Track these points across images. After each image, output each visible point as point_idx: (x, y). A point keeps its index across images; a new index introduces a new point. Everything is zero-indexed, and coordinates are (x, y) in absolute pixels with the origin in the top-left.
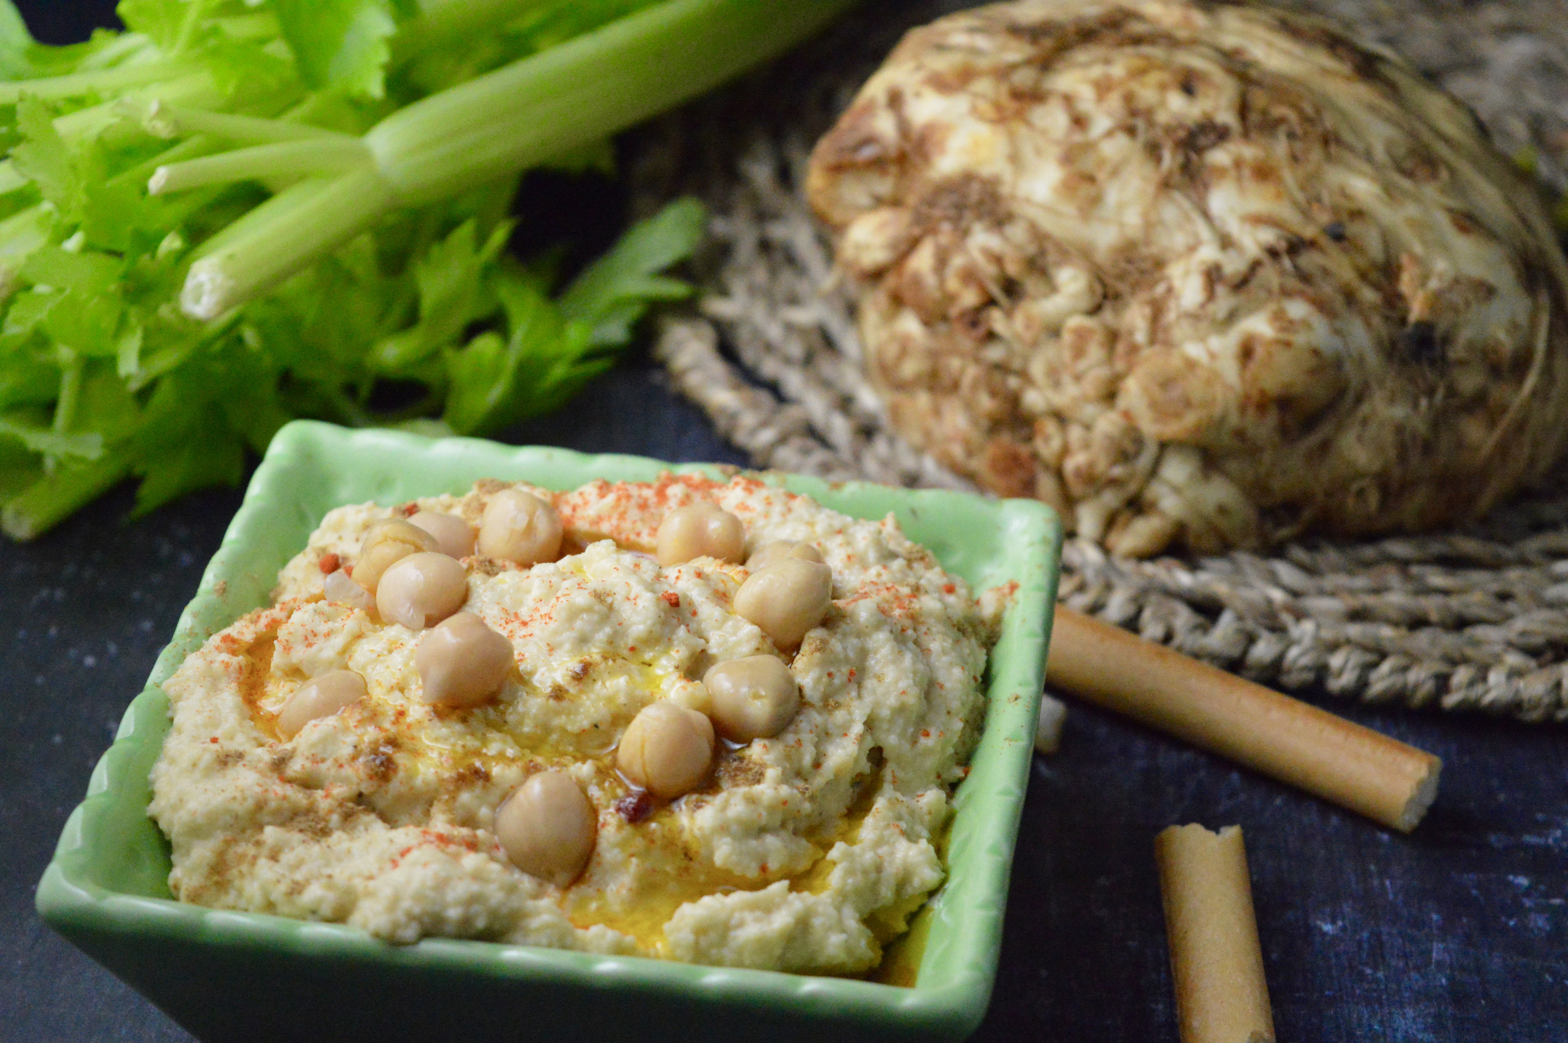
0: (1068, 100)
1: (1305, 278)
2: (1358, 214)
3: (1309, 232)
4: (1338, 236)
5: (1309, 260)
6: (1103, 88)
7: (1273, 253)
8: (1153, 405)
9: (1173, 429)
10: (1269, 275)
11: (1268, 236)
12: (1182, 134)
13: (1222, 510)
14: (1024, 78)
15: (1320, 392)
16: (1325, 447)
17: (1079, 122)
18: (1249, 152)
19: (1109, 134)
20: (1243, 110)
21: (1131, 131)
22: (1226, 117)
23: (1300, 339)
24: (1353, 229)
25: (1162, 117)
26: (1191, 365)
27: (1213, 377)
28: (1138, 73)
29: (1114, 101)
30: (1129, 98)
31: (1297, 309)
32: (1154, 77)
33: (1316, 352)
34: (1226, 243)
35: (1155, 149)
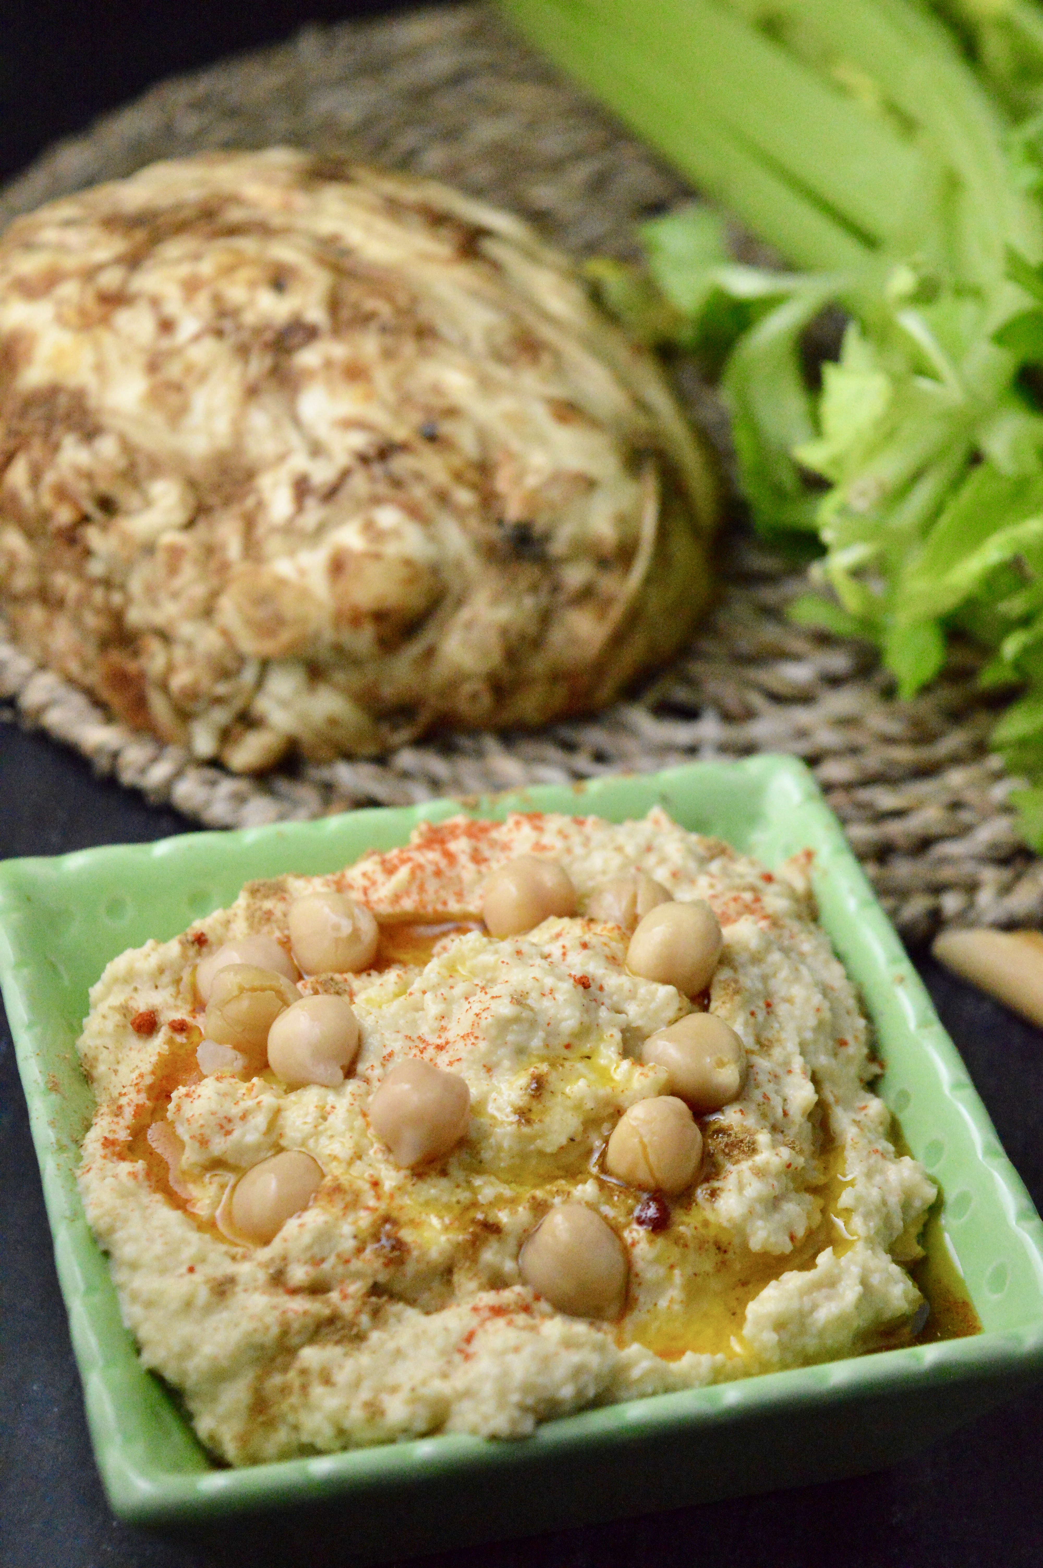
0: (155, 302)
1: (397, 483)
2: (452, 412)
3: (401, 433)
4: (432, 438)
5: (401, 464)
6: (191, 287)
7: (364, 459)
8: (249, 621)
9: (270, 647)
10: (359, 484)
11: (358, 440)
12: (269, 336)
14: (111, 279)
15: (413, 601)
16: (430, 653)
17: (166, 326)
18: (338, 350)
19: (196, 338)
20: (334, 305)
21: (219, 333)
22: (316, 315)
23: (391, 549)
24: (446, 428)
25: (249, 318)
26: (281, 582)
27: (304, 595)
28: (228, 270)
29: (203, 301)
30: (217, 299)
31: (388, 517)
32: (244, 274)
33: (408, 562)
34: (316, 450)
35: (243, 351)
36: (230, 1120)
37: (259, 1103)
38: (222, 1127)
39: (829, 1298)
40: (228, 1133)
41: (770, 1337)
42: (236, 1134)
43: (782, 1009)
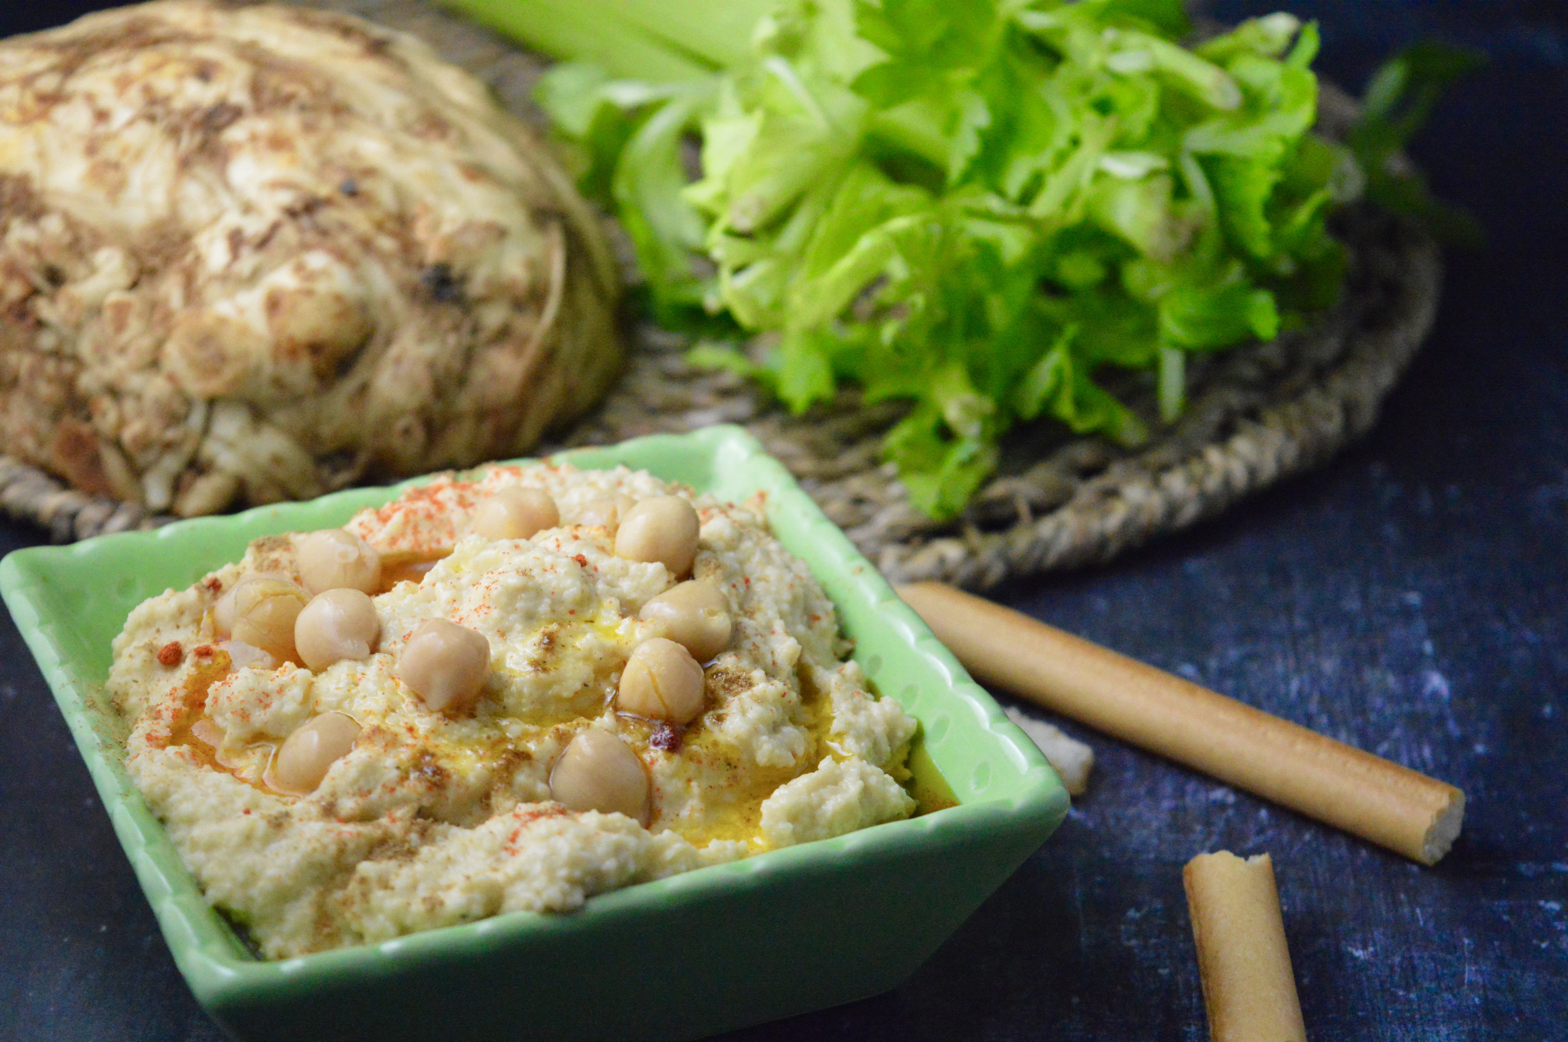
0: (90, 98)
1: (324, 233)
2: (370, 172)
3: (324, 190)
4: (353, 194)
5: (327, 216)
6: (123, 83)
7: (292, 213)
8: (193, 364)
9: (215, 385)
10: (289, 233)
11: (286, 198)
12: (197, 116)
13: (277, 460)
14: (48, 83)
15: (348, 335)
16: (364, 389)
17: (102, 116)
18: (262, 126)
19: (131, 123)
20: (256, 89)
21: (152, 119)
22: (239, 96)
23: (322, 287)
24: (366, 185)
25: (179, 104)
26: (222, 321)
27: (244, 331)
28: (156, 68)
29: (134, 93)
30: (147, 90)
31: (317, 260)
32: (171, 70)
33: (338, 298)
34: (248, 209)
35: (174, 132)
36: (268, 695)
37: (293, 678)
38: (261, 701)
39: (835, 793)
40: (267, 706)
41: (786, 827)
42: (275, 705)
43: (758, 587)
